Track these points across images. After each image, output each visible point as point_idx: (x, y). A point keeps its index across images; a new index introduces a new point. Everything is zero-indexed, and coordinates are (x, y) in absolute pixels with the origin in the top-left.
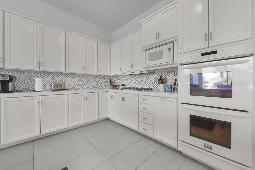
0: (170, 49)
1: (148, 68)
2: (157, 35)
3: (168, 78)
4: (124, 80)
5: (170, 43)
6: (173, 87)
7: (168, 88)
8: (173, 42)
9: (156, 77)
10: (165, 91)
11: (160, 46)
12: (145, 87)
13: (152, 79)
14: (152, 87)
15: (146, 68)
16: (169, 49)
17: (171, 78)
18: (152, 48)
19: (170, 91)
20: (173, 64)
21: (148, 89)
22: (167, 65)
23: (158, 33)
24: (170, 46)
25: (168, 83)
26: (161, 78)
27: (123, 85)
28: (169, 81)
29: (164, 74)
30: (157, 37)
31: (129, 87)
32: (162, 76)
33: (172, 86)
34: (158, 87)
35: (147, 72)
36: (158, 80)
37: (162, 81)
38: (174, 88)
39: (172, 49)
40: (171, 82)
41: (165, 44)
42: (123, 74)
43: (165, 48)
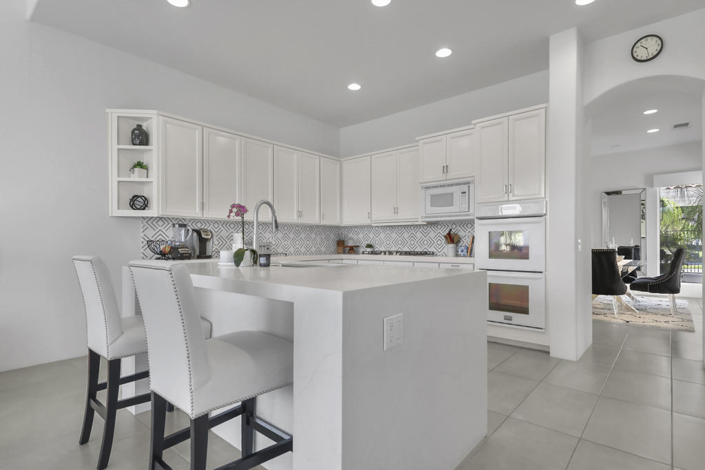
0: (465, 193)
1: (430, 217)
2: (446, 169)
3: (461, 234)
4: (371, 235)
5: (464, 184)
6: (469, 250)
7: (462, 251)
8: (468, 183)
9: (440, 231)
10: (457, 255)
11: (449, 186)
12: (419, 249)
13: (432, 234)
14: (432, 249)
15: (426, 217)
16: (462, 193)
17: (467, 233)
18: (437, 187)
19: (464, 256)
20: (468, 215)
21: (425, 254)
22: (460, 216)
23: (447, 166)
24: (465, 188)
25: (462, 242)
26: (449, 234)
27: (369, 246)
28: (463, 239)
29: (454, 226)
30: (445, 170)
31: (382, 249)
32: (451, 230)
33: (468, 248)
34: (445, 250)
35: (425, 223)
36: (445, 237)
37: (451, 238)
38: (471, 250)
39: (467, 194)
40: (466, 242)
41: (457, 184)
42: (373, 225)
43: (456, 191)
